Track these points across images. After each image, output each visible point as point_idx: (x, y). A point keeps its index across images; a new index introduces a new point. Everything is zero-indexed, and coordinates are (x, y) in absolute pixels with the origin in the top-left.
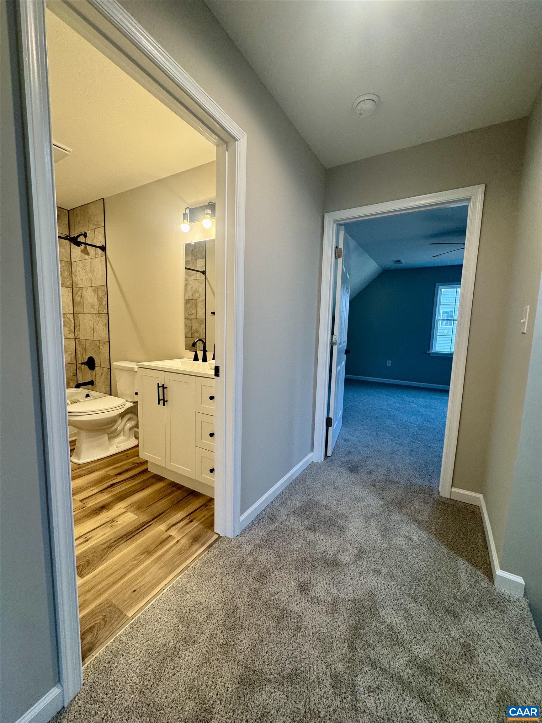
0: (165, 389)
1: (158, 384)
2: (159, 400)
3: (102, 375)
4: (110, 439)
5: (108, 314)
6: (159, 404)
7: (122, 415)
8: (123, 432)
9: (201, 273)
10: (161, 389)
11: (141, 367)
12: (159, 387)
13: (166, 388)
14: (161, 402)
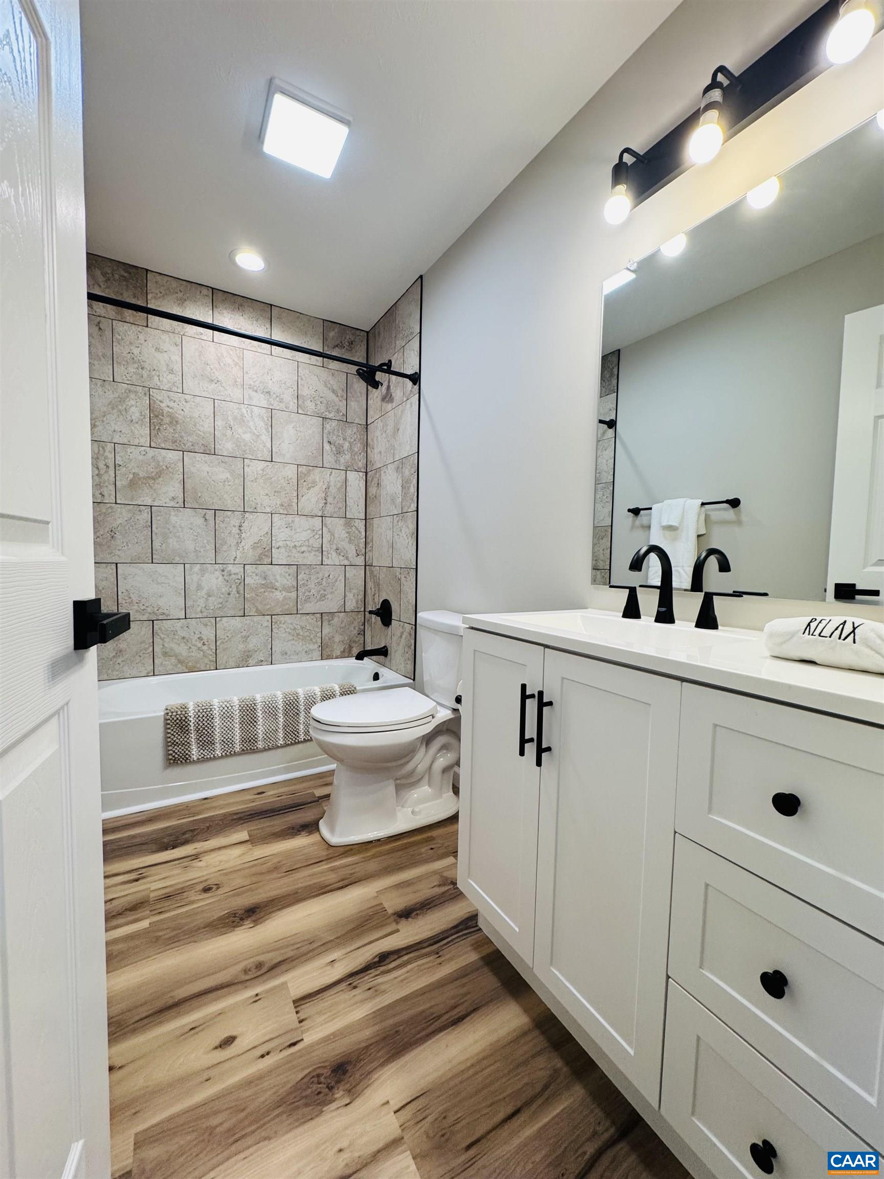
0: (545, 709)
1: (524, 687)
2: (523, 741)
3: (401, 637)
4: (399, 788)
5: (417, 511)
6: (522, 753)
7: (428, 739)
8: (429, 778)
9: (605, 426)
10: (532, 705)
11: (472, 628)
12: (524, 697)
13: (550, 704)
14: (531, 749)
